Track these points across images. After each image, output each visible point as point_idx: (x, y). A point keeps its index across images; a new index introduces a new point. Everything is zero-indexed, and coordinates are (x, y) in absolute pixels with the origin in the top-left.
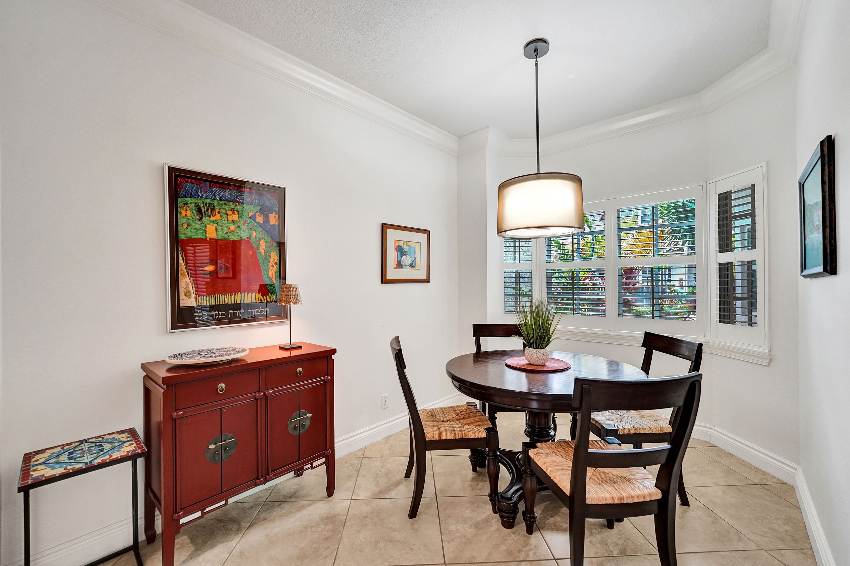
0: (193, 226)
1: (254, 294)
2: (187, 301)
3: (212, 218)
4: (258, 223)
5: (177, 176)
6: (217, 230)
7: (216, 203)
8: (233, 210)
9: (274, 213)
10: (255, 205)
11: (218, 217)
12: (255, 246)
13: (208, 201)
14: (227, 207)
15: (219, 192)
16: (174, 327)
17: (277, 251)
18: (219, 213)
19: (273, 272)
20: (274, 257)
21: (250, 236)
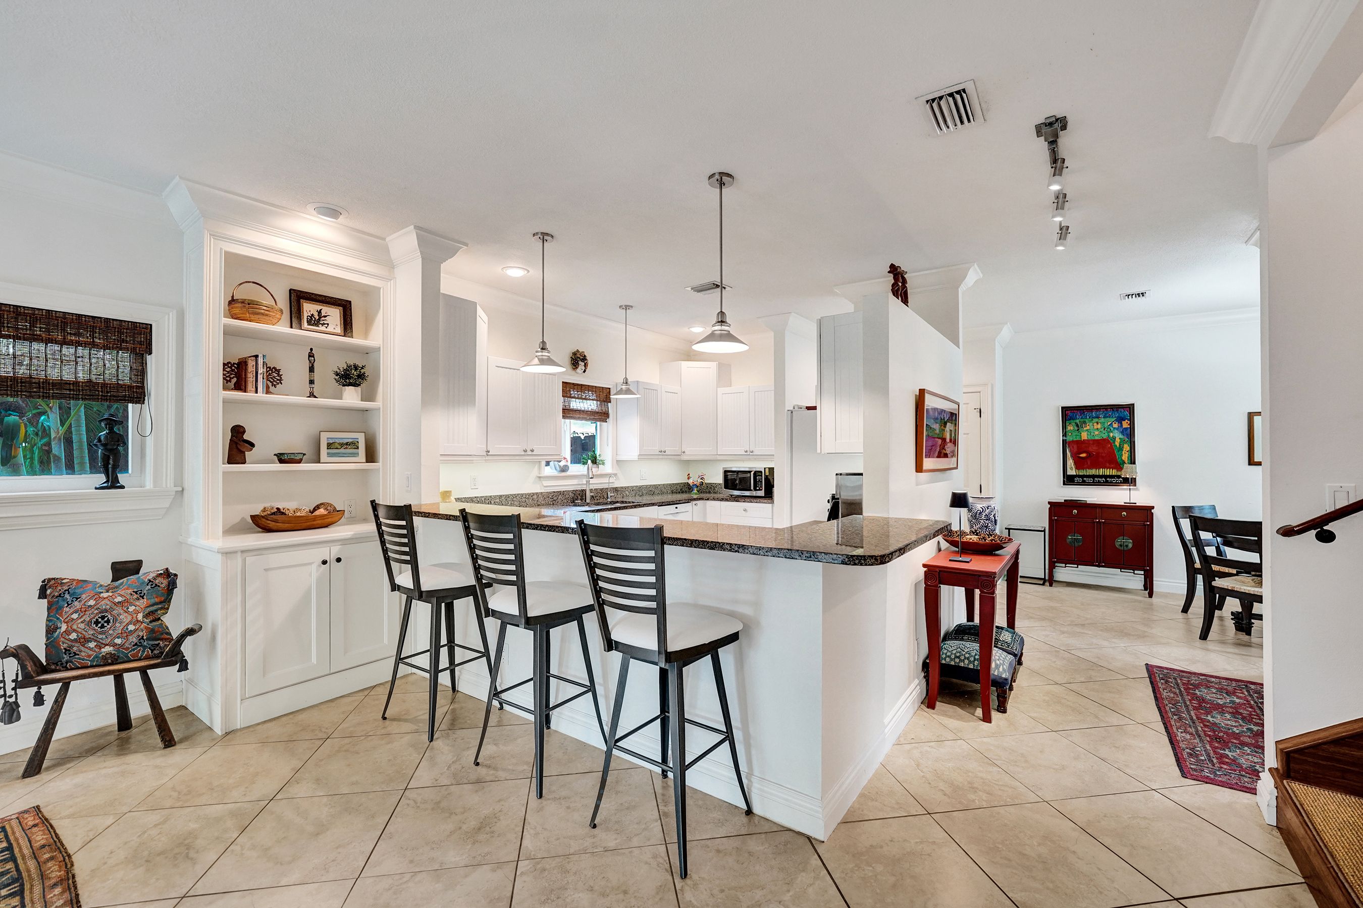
0: (1074, 434)
1: (1111, 470)
2: (1072, 471)
3: (1085, 429)
4: (1115, 428)
5: (1065, 411)
6: (1087, 435)
7: (1087, 420)
8: (1097, 423)
9: (1126, 420)
10: (1112, 417)
11: (1088, 427)
12: (1112, 442)
13: (1082, 420)
14: (1093, 422)
15: (1088, 414)
16: (1064, 484)
17: (1129, 444)
18: (1089, 425)
19: (1125, 457)
20: (1127, 447)
21: (1109, 436)
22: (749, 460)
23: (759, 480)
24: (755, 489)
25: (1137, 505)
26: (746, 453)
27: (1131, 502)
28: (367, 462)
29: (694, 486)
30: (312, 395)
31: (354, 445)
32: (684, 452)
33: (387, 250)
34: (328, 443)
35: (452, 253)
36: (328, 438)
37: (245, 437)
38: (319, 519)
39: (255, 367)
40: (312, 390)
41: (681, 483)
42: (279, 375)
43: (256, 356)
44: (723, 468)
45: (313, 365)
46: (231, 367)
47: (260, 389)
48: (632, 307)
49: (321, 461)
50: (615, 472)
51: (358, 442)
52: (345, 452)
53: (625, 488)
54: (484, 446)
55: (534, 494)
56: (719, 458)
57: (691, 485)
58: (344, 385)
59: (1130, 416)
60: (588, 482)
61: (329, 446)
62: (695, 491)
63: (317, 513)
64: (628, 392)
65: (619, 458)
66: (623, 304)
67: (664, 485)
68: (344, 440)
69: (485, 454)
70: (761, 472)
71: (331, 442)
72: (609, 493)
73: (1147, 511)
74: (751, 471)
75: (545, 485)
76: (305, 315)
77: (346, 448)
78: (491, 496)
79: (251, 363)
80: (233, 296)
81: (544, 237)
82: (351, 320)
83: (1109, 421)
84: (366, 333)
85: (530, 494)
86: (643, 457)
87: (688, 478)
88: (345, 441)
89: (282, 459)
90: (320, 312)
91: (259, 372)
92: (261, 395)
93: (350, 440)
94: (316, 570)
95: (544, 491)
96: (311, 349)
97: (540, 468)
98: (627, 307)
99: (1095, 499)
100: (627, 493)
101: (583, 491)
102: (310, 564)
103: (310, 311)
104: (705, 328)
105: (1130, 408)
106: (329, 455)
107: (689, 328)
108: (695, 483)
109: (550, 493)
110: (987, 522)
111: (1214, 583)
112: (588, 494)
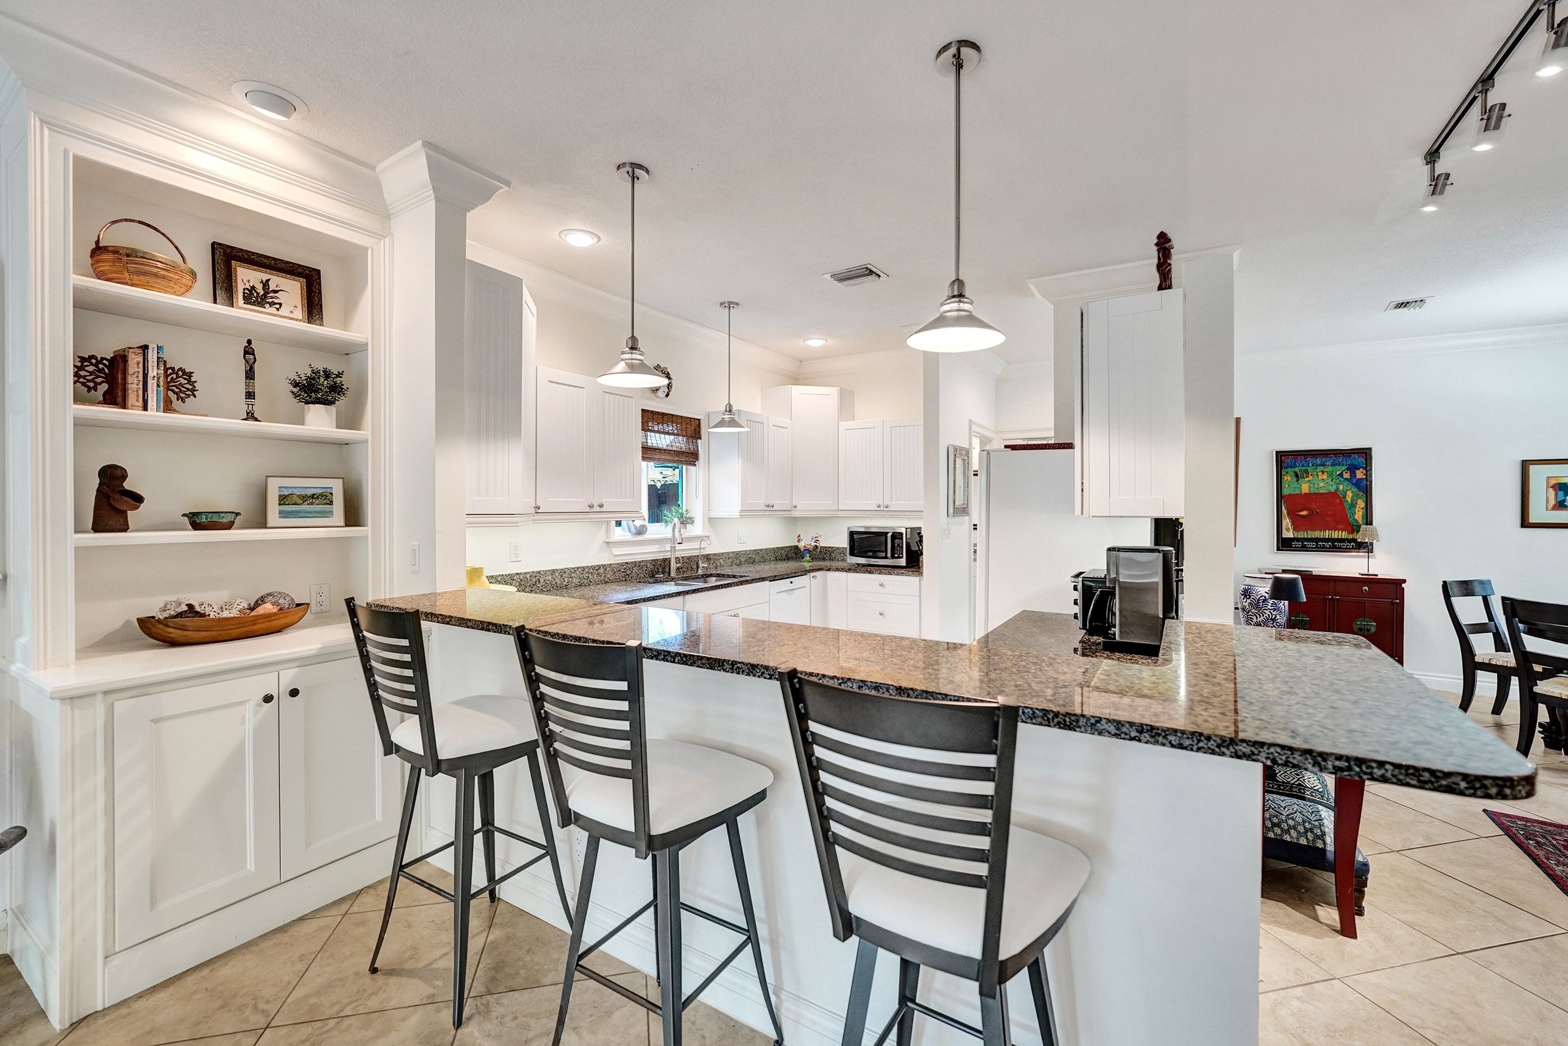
0: (1292, 486)
1: (1340, 532)
2: (1288, 534)
3: (1306, 479)
4: (1346, 479)
5: (1281, 456)
6: (1310, 487)
7: (1309, 469)
8: (1323, 472)
9: (1361, 469)
10: (1343, 465)
11: (1311, 478)
12: (1342, 496)
13: (1303, 468)
14: (1318, 470)
15: (1310, 460)
16: (1278, 549)
17: (1364, 499)
18: (1311, 475)
19: (1359, 516)
20: (1361, 503)
21: (1338, 489)
22: (883, 517)
23: (898, 545)
24: (893, 557)
25: (1379, 577)
26: (879, 509)
27: (1370, 573)
28: (346, 526)
29: (806, 551)
30: (251, 416)
31: (325, 498)
32: (795, 507)
33: (376, 187)
34: (280, 496)
35: (483, 195)
36: (279, 487)
37: (127, 485)
38: (262, 621)
39: (141, 365)
40: (250, 408)
41: (787, 547)
42: (189, 382)
43: (145, 348)
44: (848, 528)
45: (251, 368)
46: (96, 365)
47: (152, 403)
48: (738, 304)
49: (269, 524)
50: (707, 534)
51: (332, 494)
52: (310, 510)
53: (720, 555)
54: (533, 500)
55: (599, 567)
56: (841, 514)
57: (802, 550)
58: (307, 403)
59: (1366, 464)
60: (673, 549)
61: (283, 500)
62: (807, 558)
63: (260, 610)
64: (733, 423)
65: (713, 515)
66: (726, 300)
67: (766, 549)
68: (308, 490)
69: (533, 511)
70: (901, 534)
71: (286, 493)
72: (700, 562)
73: (1396, 587)
74: (888, 533)
75: (615, 554)
76: (240, 288)
77: (312, 503)
78: (539, 572)
79: (134, 361)
80: (98, 242)
81: (634, 170)
82: (320, 299)
83: (1339, 469)
84: (345, 323)
85: (595, 567)
86: (747, 513)
87: (799, 541)
88: (310, 492)
89: (197, 521)
90: (266, 284)
91: (151, 374)
92: (154, 415)
93: (319, 491)
94: (252, 714)
95: (614, 562)
96: (249, 342)
97: (608, 530)
98: (730, 305)
99: (1324, 569)
100: (721, 561)
101: (665, 560)
102: (243, 702)
103: (249, 281)
104: (827, 341)
105: (1366, 454)
106: (283, 514)
107: (804, 341)
108: (808, 547)
109: (621, 565)
110: (1275, 613)
111: (1536, 689)
112: (674, 565)
